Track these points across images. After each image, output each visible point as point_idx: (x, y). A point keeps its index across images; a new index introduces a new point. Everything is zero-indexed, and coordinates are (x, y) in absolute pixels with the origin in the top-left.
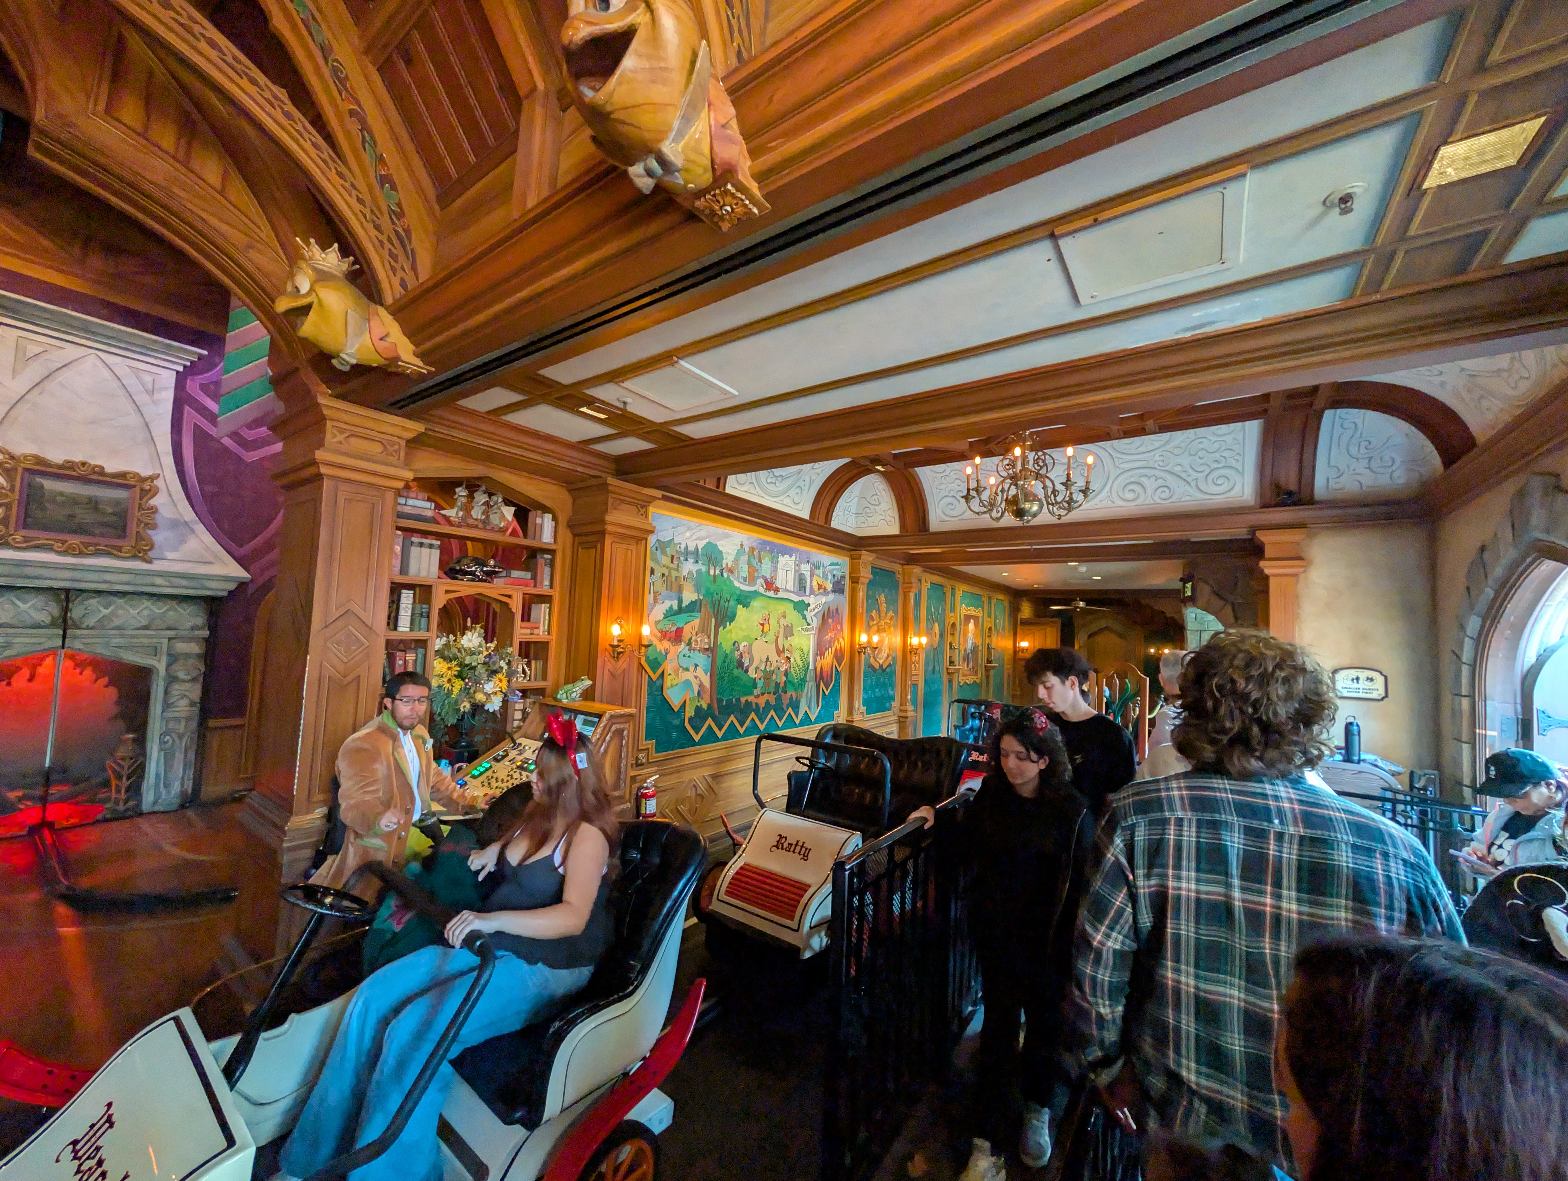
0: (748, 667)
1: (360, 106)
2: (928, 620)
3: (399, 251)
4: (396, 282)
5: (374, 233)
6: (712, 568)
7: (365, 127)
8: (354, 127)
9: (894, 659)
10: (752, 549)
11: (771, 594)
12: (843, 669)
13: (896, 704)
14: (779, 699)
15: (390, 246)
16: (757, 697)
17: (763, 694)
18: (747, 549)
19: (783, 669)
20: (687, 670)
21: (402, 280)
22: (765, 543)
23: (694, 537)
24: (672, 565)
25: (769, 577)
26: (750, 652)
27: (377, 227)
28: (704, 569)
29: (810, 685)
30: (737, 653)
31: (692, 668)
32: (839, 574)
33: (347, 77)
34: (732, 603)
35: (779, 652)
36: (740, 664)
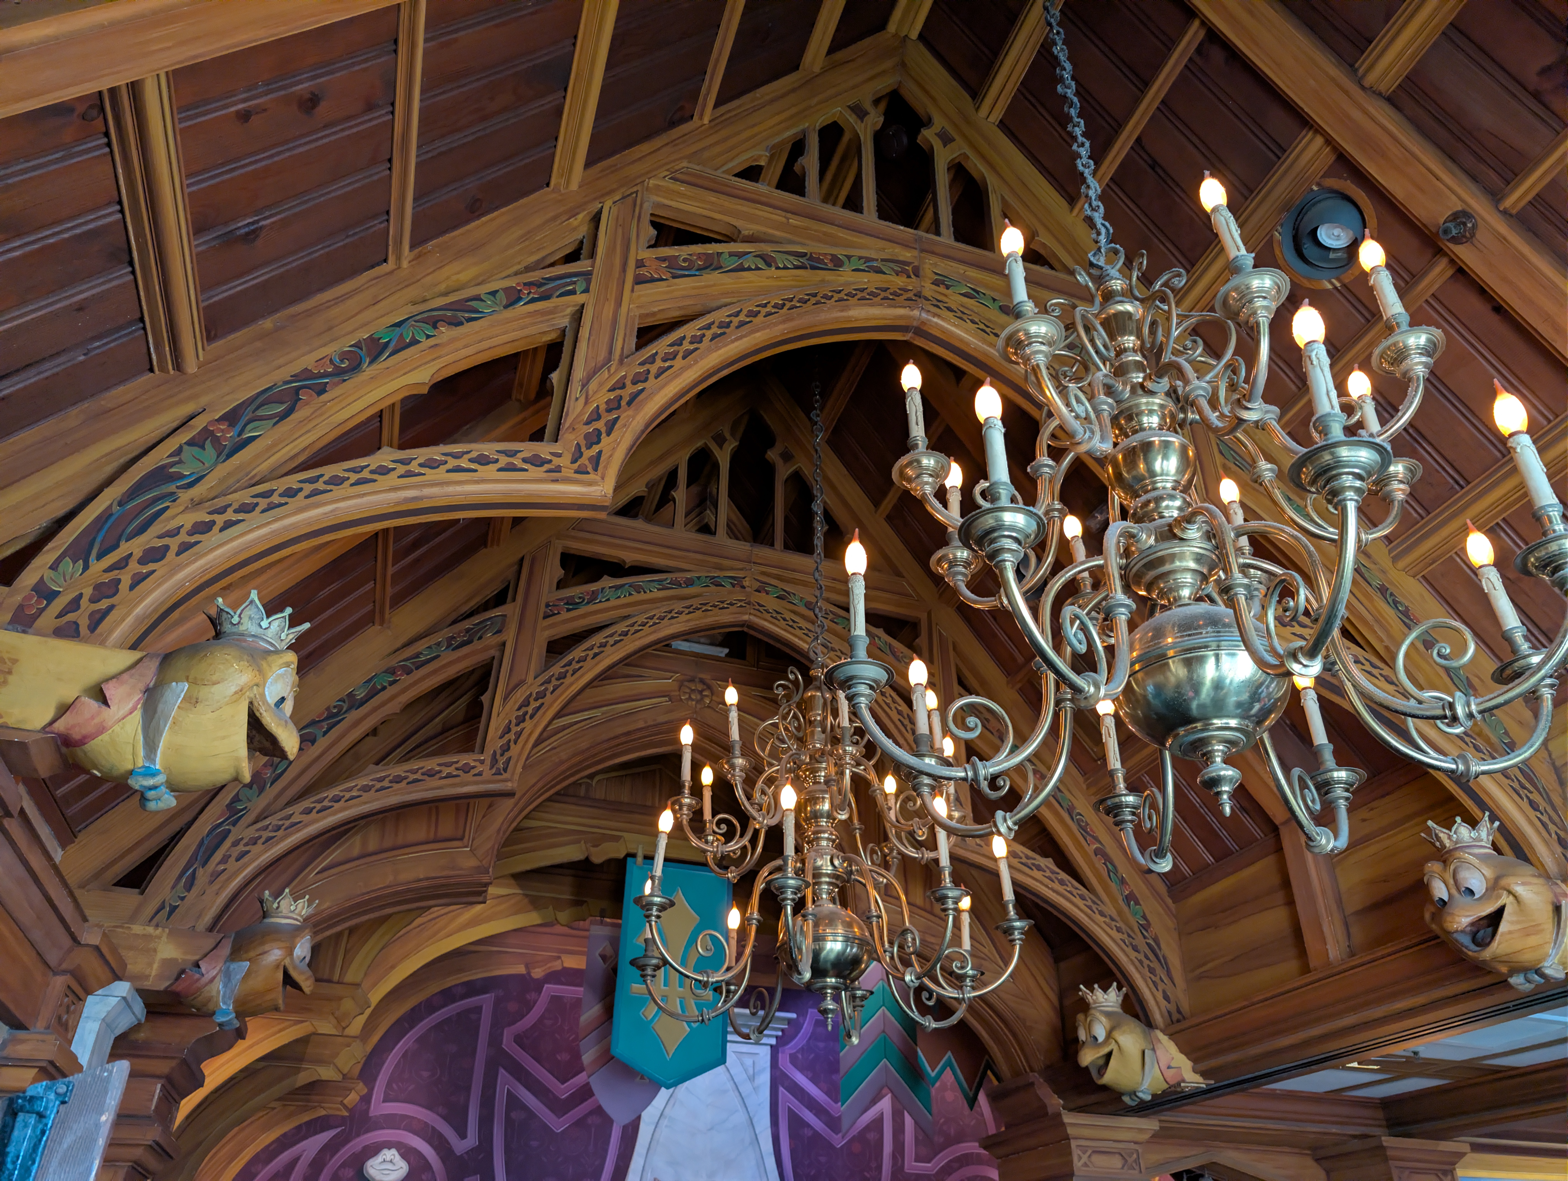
1: (1100, 843)
3: (1155, 965)
4: (1159, 996)
5: (1133, 954)
7: (1107, 859)
8: (1099, 863)
15: (1148, 962)
21: (1164, 992)
27: (1135, 949)
33: (1087, 824)
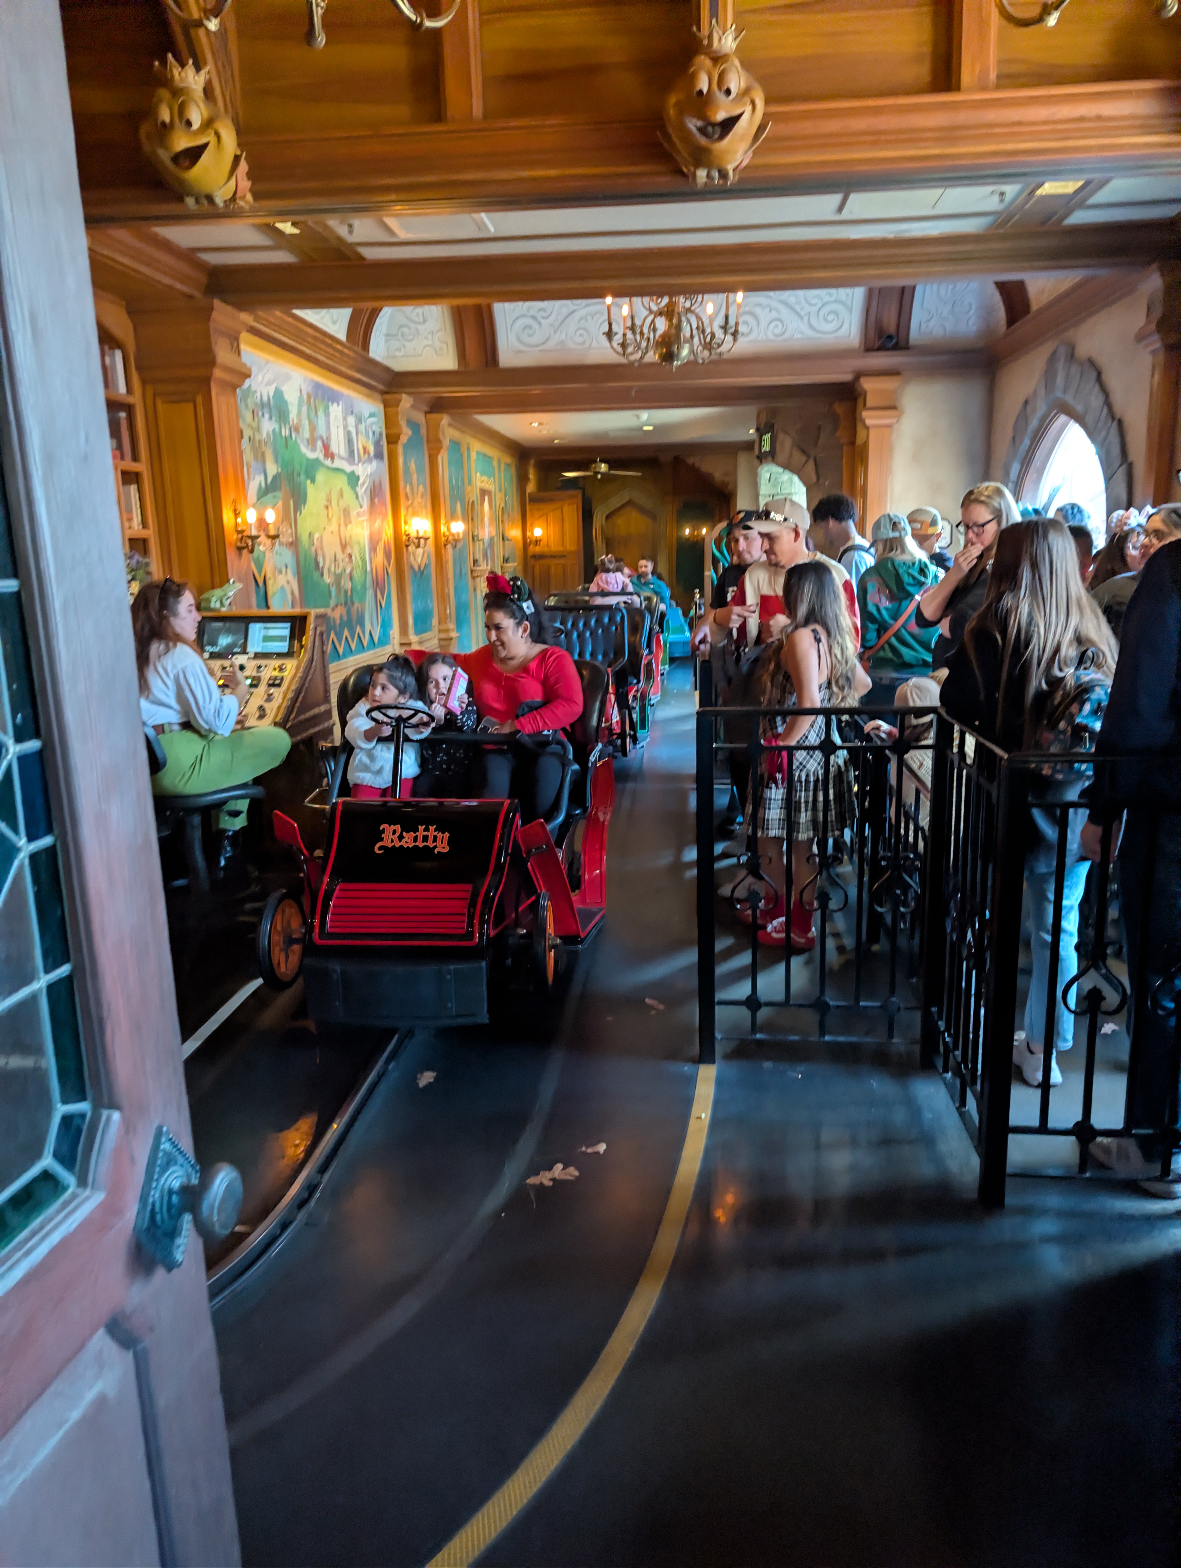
0: (323, 567)
2: (451, 497)
6: (283, 426)
9: (428, 557)
10: (309, 396)
11: (328, 462)
12: (392, 570)
13: (435, 621)
14: (349, 612)
16: (333, 610)
17: (337, 606)
18: (305, 397)
19: (348, 571)
20: (280, 572)
22: (317, 386)
23: (265, 381)
24: (255, 425)
25: (325, 438)
26: (322, 548)
28: (277, 427)
29: (370, 593)
30: (313, 549)
31: (284, 570)
32: (378, 430)
34: (303, 477)
35: (344, 546)
36: (317, 564)
